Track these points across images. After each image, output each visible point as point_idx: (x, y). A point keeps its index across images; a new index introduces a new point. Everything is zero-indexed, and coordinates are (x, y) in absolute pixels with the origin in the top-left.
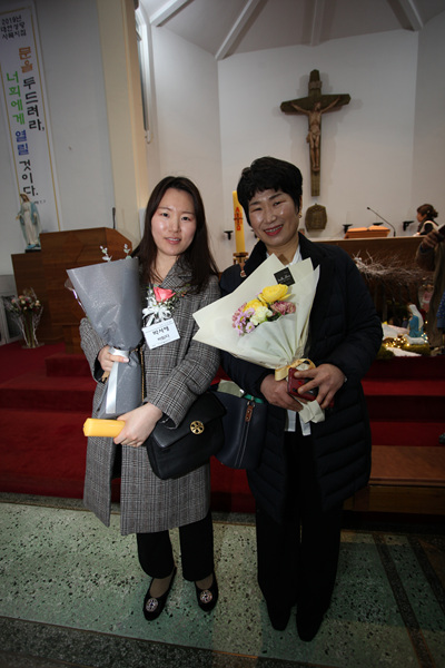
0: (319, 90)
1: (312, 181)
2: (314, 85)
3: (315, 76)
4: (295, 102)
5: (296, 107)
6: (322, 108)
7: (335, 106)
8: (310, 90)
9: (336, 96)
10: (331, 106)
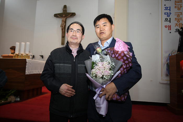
0: (66, 11)
1: (62, 40)
2: (64, 9)
3: (65, 7)
4: (58, 14)
5: (58, 16)
6: (66, 16)
7: (71, 16)
8: (63, 11)
9: (71, 13)
10: (69, 16)
